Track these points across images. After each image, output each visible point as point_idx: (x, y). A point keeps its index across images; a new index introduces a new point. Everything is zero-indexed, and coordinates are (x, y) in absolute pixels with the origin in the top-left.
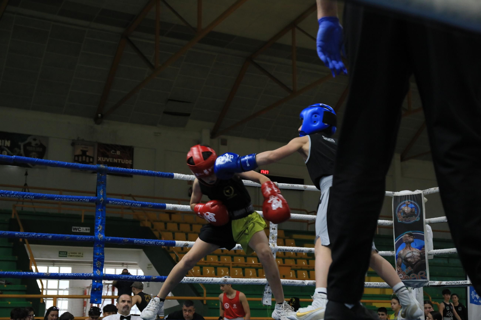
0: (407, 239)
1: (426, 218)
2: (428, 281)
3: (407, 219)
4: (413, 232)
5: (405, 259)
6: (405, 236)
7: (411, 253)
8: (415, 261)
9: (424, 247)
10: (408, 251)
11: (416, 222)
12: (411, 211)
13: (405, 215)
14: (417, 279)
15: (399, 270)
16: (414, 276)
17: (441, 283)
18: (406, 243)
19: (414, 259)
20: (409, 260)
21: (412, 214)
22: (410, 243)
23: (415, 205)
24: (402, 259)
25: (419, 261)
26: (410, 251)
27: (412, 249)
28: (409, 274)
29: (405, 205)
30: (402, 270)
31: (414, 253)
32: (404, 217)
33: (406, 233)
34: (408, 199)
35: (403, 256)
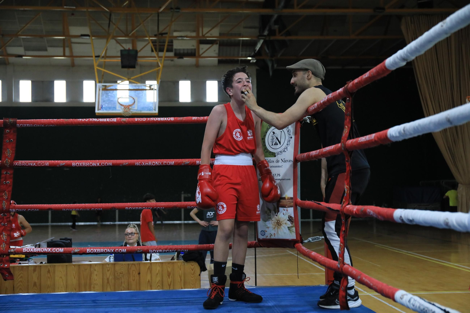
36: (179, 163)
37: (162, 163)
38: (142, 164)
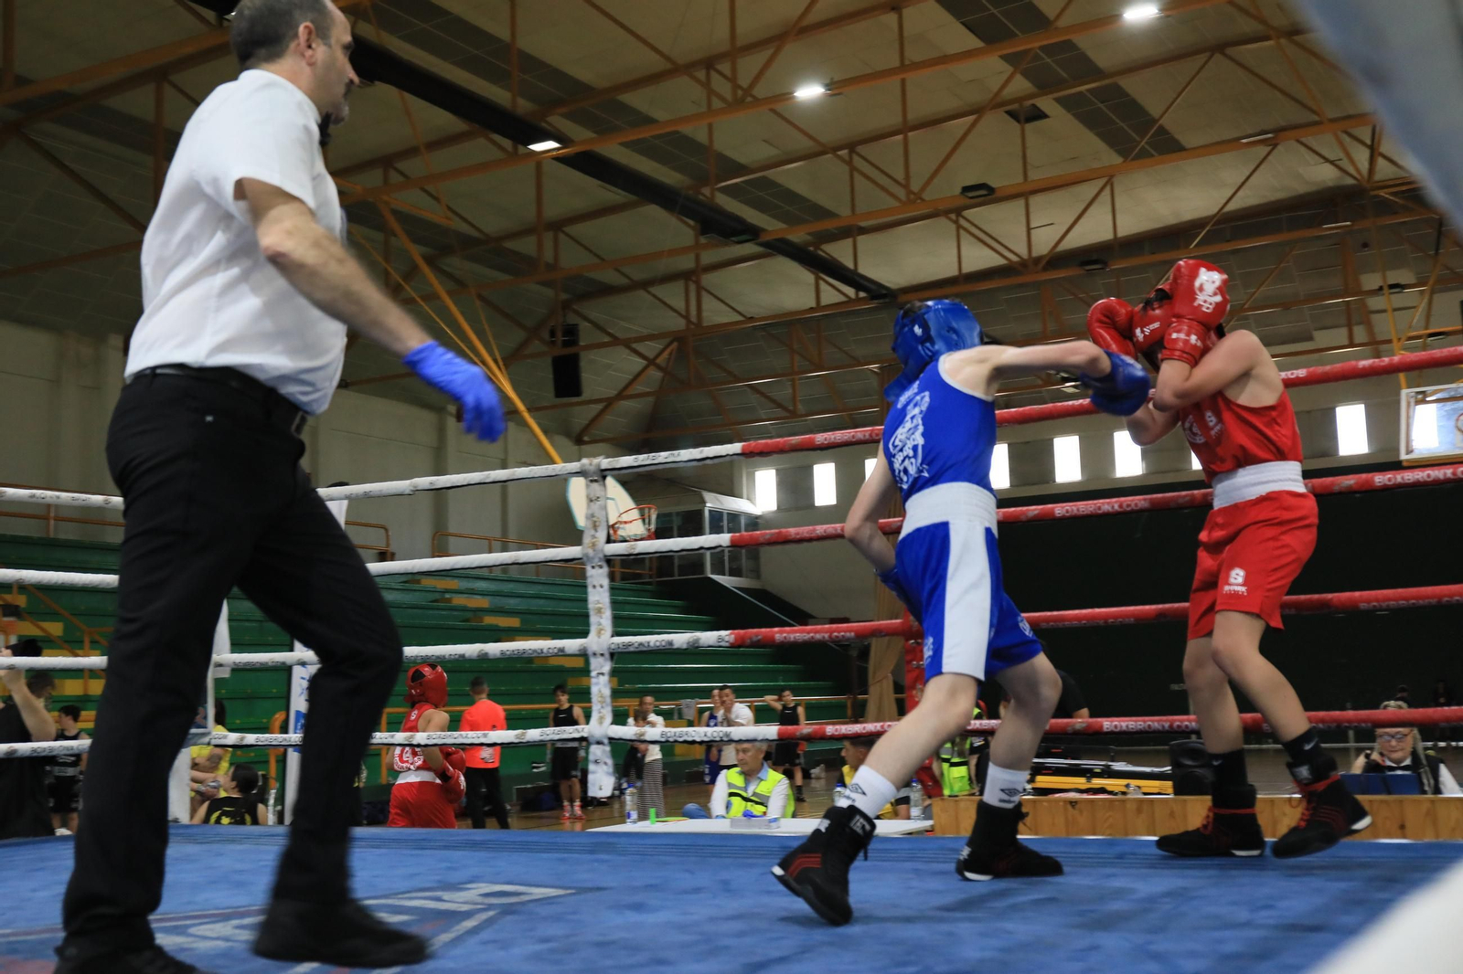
2: (209, 733)
17: (242, 739)
36: (1326, 487)
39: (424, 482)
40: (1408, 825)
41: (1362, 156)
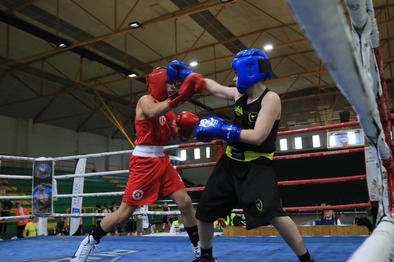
0: (41, 188)
1: (55, 175)
2: (52, 214)
3: (42, 176)
4: (45, 184)
5: (39, 201)
6: (40, 186)
7: (43, 197)
8: (45, 201)
9: (51, 193)
10: (41, 195)
11: (48, 178)
12: (45, 171)
13: (41, 173)
14: (45, 213)
15: (34, 207)
16: (43, 211)
17: (60, 215)
18: (41, 191)
19: (45, 200)
20: (41, 201)
21: (45, 173)
22: (43, 190)
23: (48, 167)
24: (37, 200)
25: (48, 201)
26: (42, 195)
27: (43, 194)
28: (40, 210)
29: (42, 167)
30: (36, 207)
31: (45, 197)
32: (40, 174)
33: (41, 184)
34: (44, 163)
35: (37, 199)
36: (313, 155)
37: (302, 156)
38: (291, 157)
39: (104, 154)
40: (331, 232)
41: (317, 80)
